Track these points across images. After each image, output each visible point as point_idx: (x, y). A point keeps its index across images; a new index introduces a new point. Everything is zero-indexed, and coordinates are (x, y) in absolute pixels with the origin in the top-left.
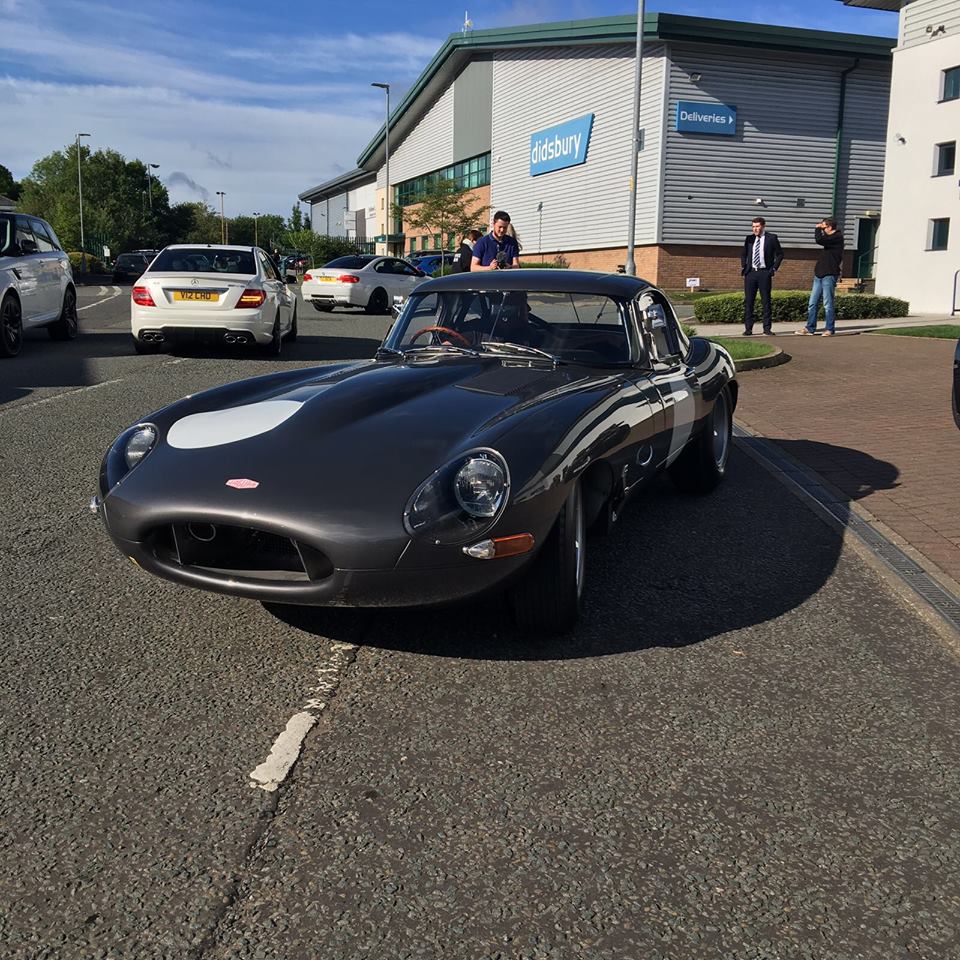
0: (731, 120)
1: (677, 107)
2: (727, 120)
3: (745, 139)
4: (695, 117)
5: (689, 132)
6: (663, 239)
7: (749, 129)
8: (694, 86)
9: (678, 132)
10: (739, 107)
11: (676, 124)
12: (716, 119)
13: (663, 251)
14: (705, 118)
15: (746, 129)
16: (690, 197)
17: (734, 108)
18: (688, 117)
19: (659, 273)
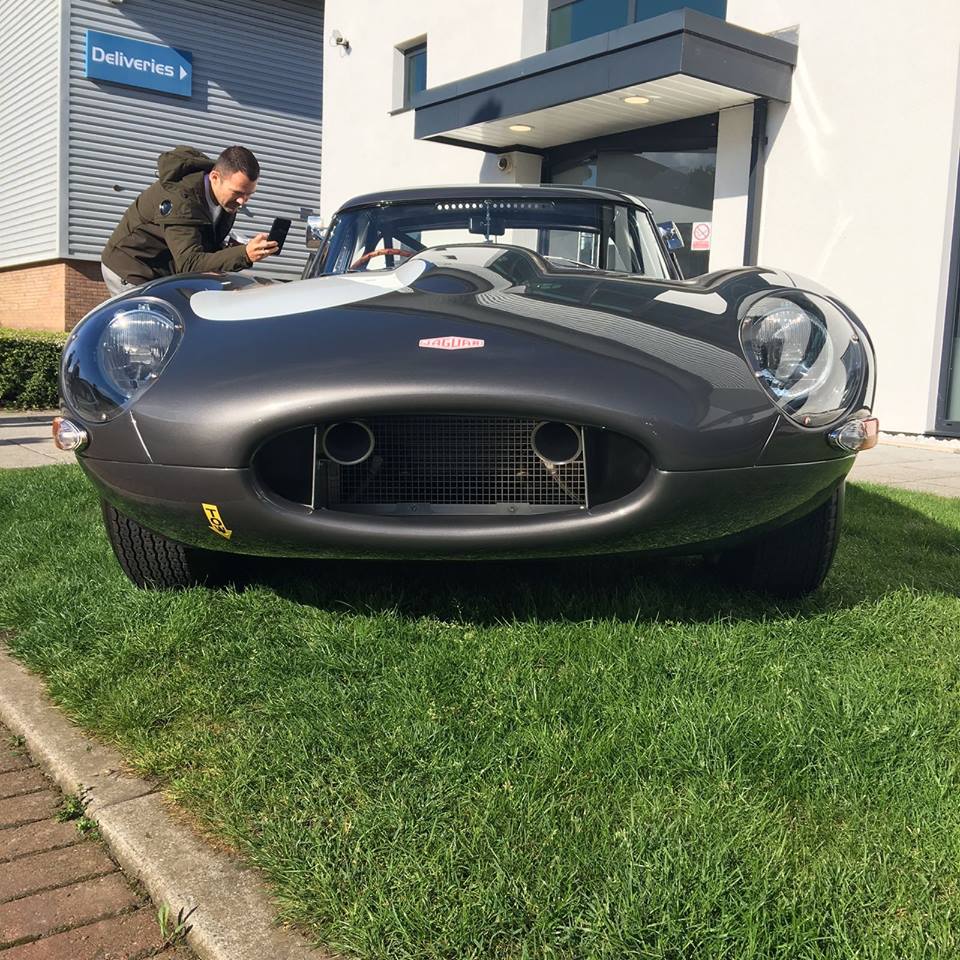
0: (183, 74)
1: (85, 40)
2: (177, 72)
3: (210, 107)
4: (117, 59)
5: (108, 82)
6: (71, 252)
7: (216, 94)
8: (117, 11)
9: (89, 79)
10: (194, 55)
11: (85, 66)
12: (157, 69)
13: (73, 271)
14: (137, 64)
15: (210, 91)
16: (117, 188)
17: (187, 56)
18: (107, 58)
19: (68, 308)
